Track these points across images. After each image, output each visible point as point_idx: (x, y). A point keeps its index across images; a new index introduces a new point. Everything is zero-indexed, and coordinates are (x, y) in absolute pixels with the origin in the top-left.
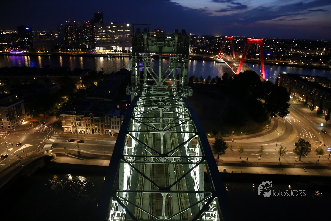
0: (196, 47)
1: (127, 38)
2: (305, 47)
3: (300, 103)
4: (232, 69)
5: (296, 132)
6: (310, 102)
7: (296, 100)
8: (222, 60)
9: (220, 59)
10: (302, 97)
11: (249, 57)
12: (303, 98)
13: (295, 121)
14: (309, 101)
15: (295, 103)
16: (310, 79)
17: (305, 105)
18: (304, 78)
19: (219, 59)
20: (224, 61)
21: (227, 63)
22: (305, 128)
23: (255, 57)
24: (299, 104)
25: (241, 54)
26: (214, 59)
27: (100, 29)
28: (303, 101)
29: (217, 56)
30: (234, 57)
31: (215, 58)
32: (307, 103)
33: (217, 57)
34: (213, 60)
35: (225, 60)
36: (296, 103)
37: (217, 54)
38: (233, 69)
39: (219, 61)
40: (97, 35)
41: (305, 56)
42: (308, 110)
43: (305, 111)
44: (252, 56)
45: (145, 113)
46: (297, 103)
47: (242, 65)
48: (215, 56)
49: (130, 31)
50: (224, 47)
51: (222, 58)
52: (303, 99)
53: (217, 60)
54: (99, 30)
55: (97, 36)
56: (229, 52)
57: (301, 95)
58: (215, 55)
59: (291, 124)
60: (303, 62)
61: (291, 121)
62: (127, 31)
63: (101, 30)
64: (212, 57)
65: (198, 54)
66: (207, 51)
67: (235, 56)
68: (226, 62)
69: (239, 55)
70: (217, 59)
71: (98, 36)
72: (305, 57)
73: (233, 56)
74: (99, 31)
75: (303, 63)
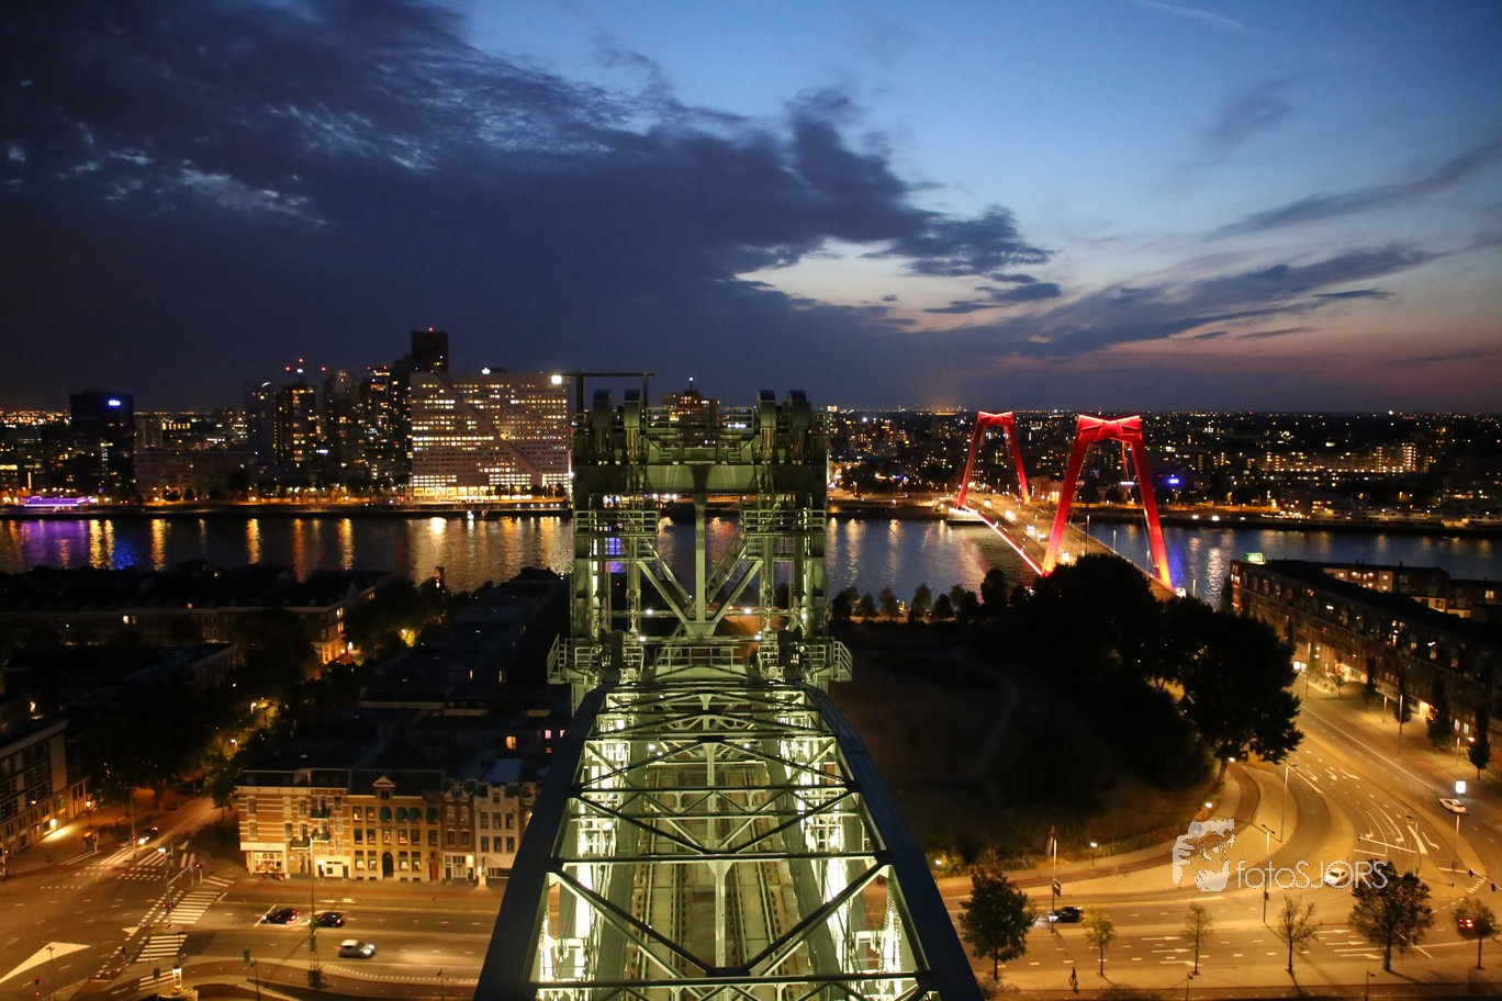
0: (857, 461)
1: (553, 432)
2: (1328, 445)
3: (1344, 690)
4: (1021, 552)
5: (1347, 827)
6: (1388, 682)
7: (1324, 677)
8: (973, 515)
9: (964, 510)
10: (1350, 665)
11: (1089, 494)
12: (1355, 667)
13: (1334, 777)
14: (1383, 679)
15: (1323, 694)
16: (1369, 580)
17: (1367, 697)
18: (1342, 575)
19: (960, 508)
20: (982, 519)
21: (997, 524)
22: (1385, 809)
23: (1116, 495)
24: (1341, 697)
25: (1056, 484)
26: (937, 510)
27: (434, 399)
28: (1354, 679)
29: (951, 497)
30: (1027, 500)
31: (942, 506)
32: (1377, 690)
33: (949, 504)
34: (933, 517)
35: (987, 514)
36: (1327, 691)
37: (951, 490)
38: (1025, 553)
39: (960, 517)
40: (418, 425)
41: (1334, 481)
42: (1384, 721)
43: (1370, 725)
44: (1102, 492)
45: (634, 767)
46: (1332, 689)
47: (1065, 533)
48: (943, 499)
49: (564, 401)
50: (979, 457)
51: (976, 506)
52: (1353, 673)
53: (952, 516)
54: (430, 402)
55: (420, 428)
56: (999, 480)
57: (1343, 654)
58: (942, 490)
59: (1318, 791)
60: (1329, 507)
61: (1315, 778)
62: (551, 404)
63: (437, 402)
64: (930, 504)
65: (866, 493)
66: (906, 480)
67: (1030, 493)
68: (993, 523)
69: (1046, 489)
70: (952, 511)
71: (426, 428)
72: (1334, 485)
73: (1019, 494)
74: (428, 405)
75: (1329, 512)
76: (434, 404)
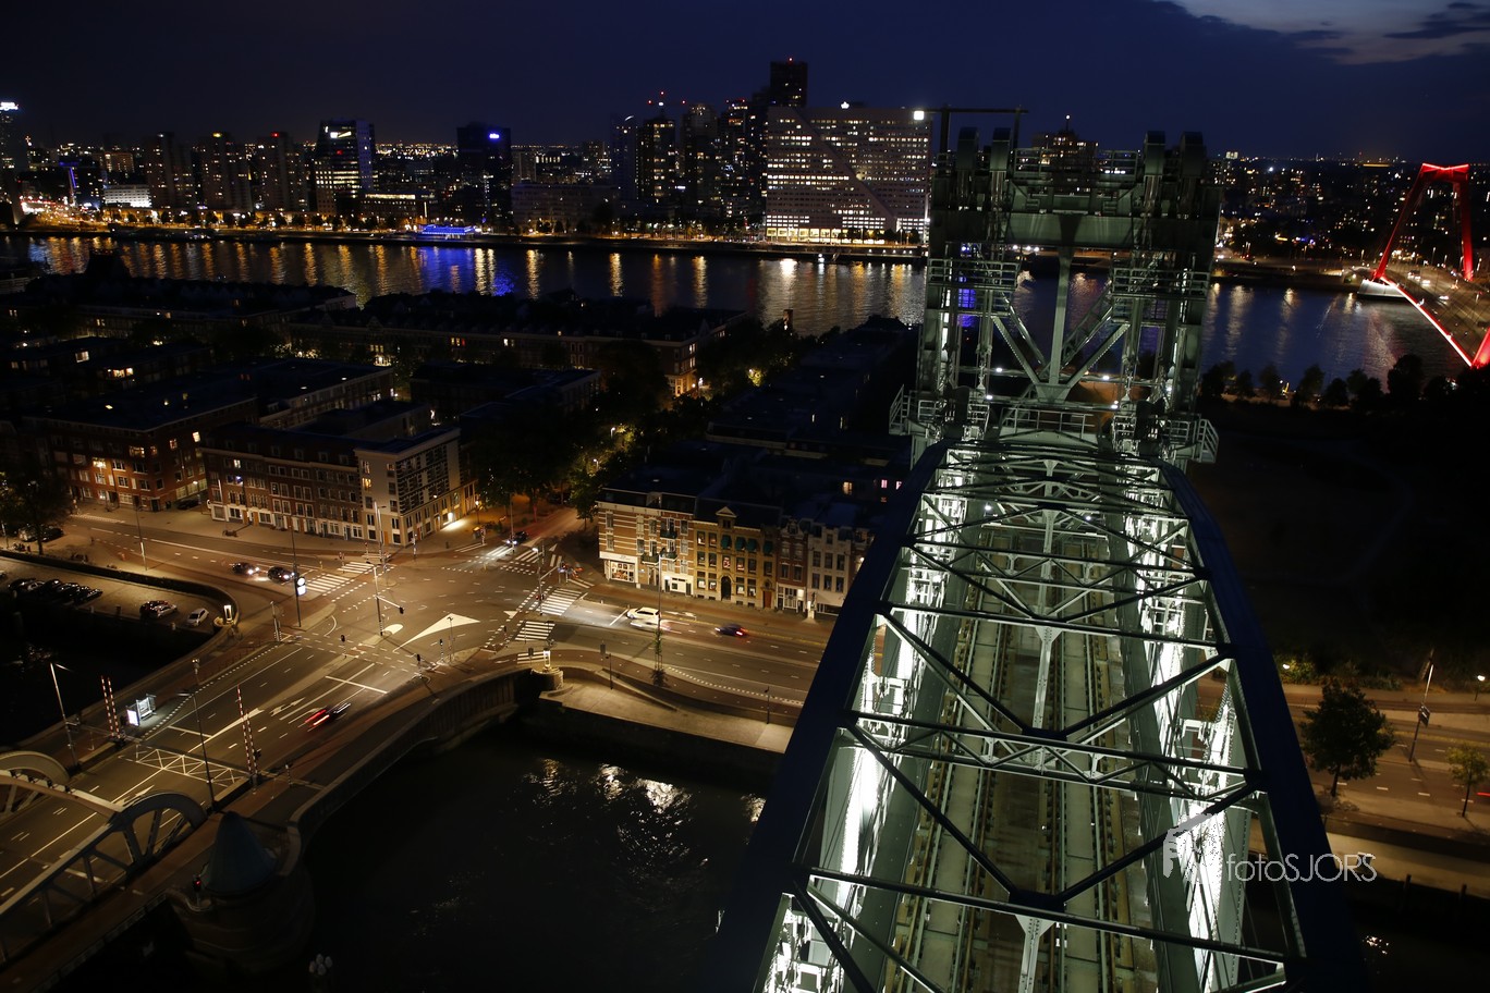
0: (1255, 218)
1: (912, 174)
4: (1448, 338)
8: (1392, 289)
9: (1382, 282)
19: (1377, 280)
20: (1405, 296)
21: (1422, 303)
26: (1346, 281)
27: (791, 135)
29: (1368, 268)
30: (1469, 274)
31: (1354, 276)
33: (1364, 274)
34: (1343, 287)
35: (1410, 288)
37: (1368, 259)
38: (1454, 338)
39: (1376, 290)
40: (773, 163)
48: (1357, 268)
49: (925, 140)
50: (1414, 219)
51: (1396, 278)
53: (1366, 288)
54: (787, 138)
55: (776, 166)
56: (1437, 249)
58: (1356, 260)
62: (912, 143)
63: (794, 138)
64: (1338, 273)
65: (1260, 256)
66: (1312, 242)
67: (1474, 266)
68: (1416, 301)
70: (1366, 282)
71: (781, 166)
73: (1459, 267)
74: (785, 141)
76: (790, 141)
